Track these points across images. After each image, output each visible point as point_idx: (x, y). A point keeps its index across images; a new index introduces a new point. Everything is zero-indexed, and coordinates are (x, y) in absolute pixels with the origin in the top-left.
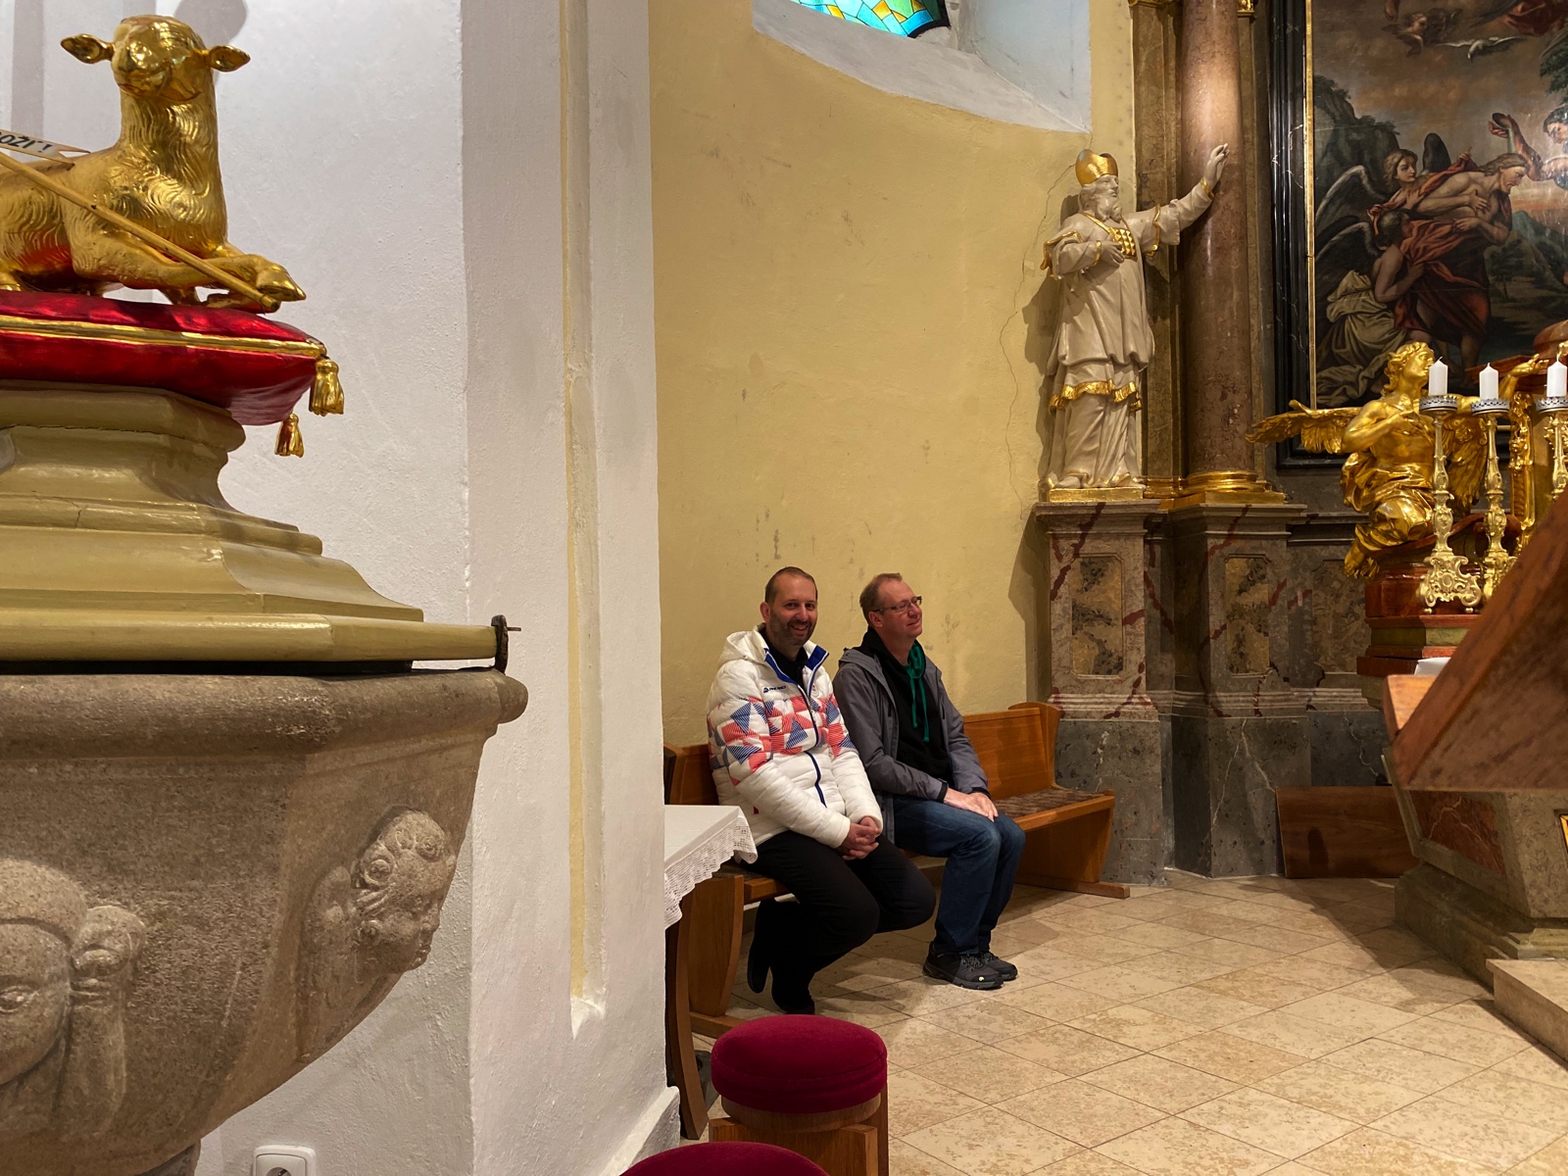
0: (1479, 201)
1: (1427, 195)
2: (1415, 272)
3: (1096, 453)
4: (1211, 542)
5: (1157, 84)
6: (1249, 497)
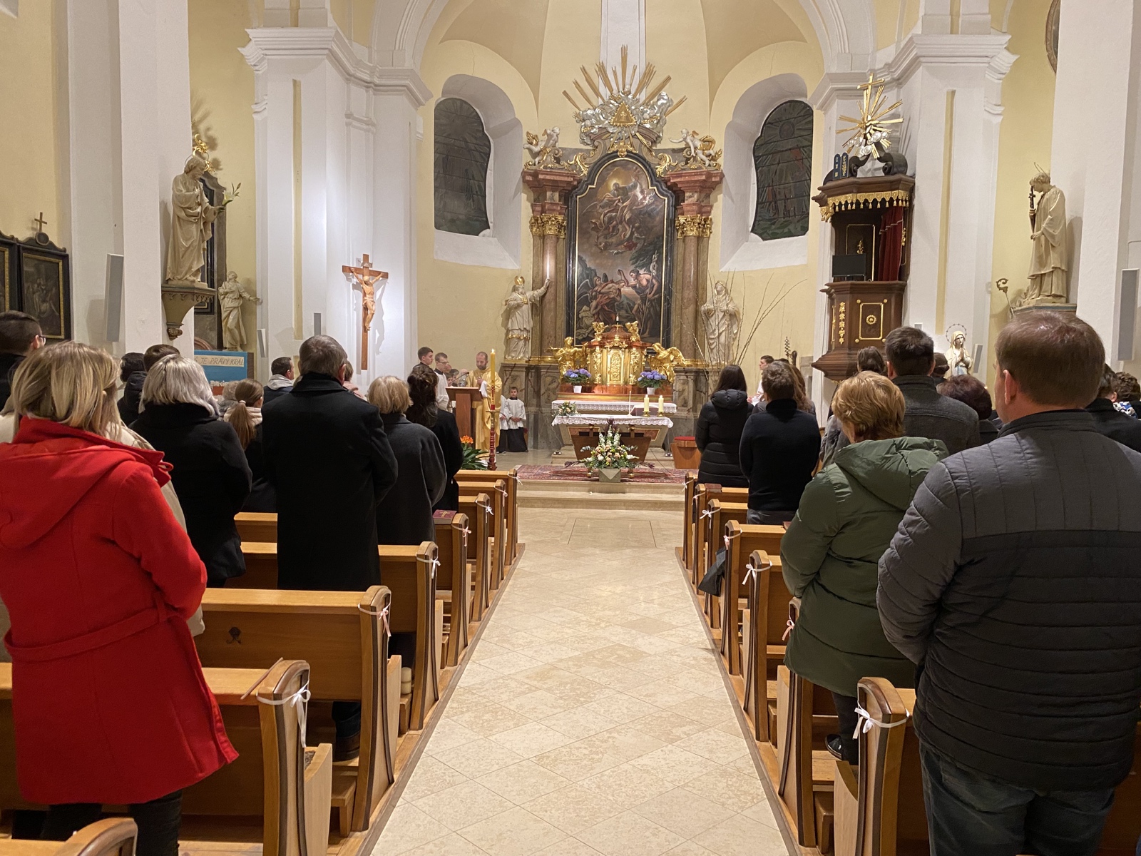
0: (614, 291)
1: (603, 288)
2: (599, 307)
3: (516, 351)
4: (542, 373)
5: (538, 256)
6: (552, 363)
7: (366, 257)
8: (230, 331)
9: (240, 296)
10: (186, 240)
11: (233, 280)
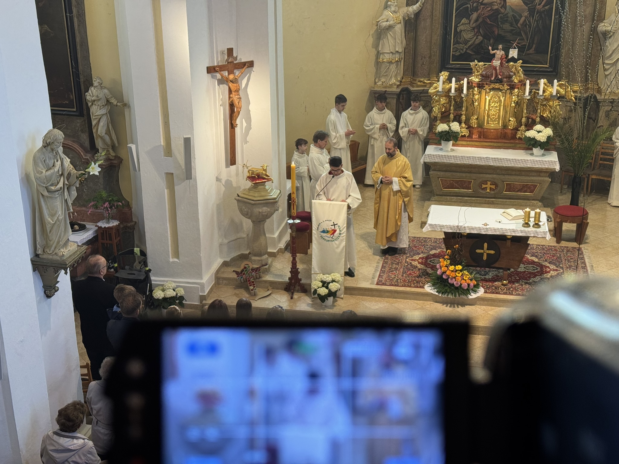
3: (387, 76)
7: (230, 51)
8: (102, 138)
9: (108, 101)
10: (52, 215)
11: (99, 87)
